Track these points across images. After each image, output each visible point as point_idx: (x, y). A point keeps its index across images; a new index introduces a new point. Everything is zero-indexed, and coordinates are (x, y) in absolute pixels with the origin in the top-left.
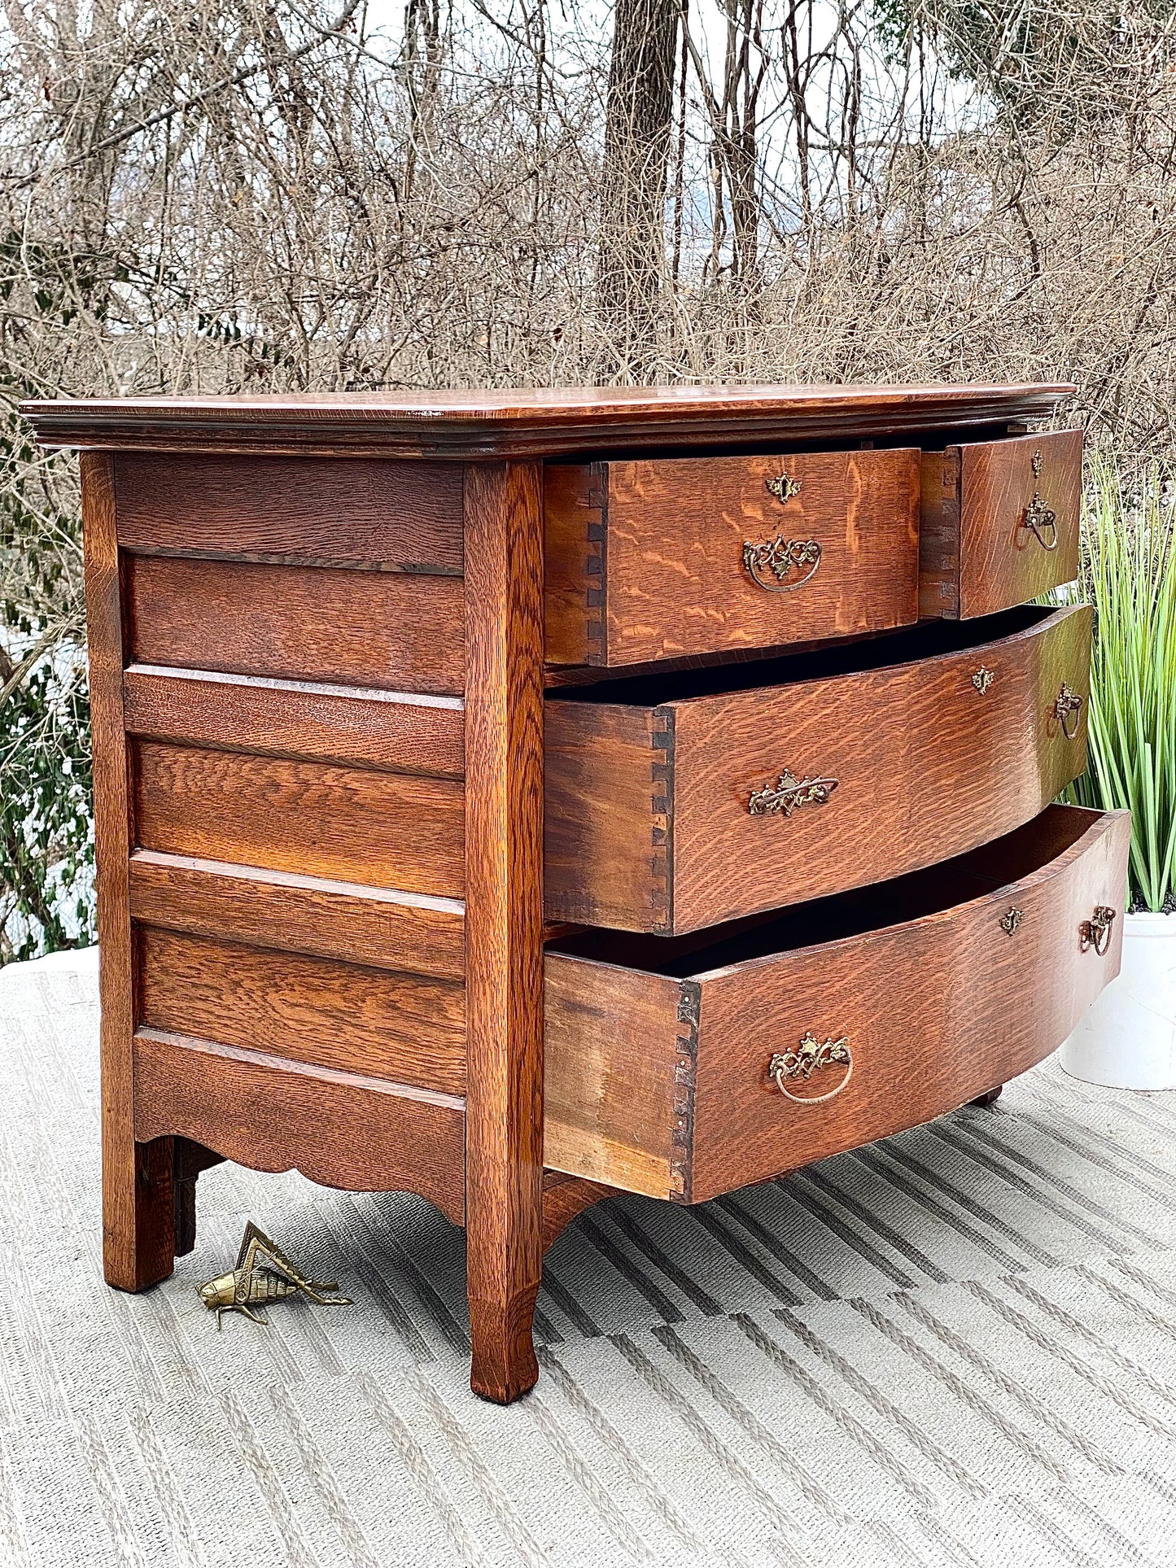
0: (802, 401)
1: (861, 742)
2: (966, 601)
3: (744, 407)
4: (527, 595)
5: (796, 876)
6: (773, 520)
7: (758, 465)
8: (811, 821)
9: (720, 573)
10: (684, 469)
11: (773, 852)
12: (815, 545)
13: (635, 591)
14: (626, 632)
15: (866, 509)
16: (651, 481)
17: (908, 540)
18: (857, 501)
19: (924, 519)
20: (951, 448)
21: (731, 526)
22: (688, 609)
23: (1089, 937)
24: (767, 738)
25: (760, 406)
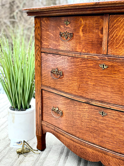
2: (110, 50)
4: (38, 37)
6: (65, 28)
13: (45, 37)
14: (44, 43)
15: (85, 28)
16: (47, 21)
18: (82, 26)
22: (53, 42)
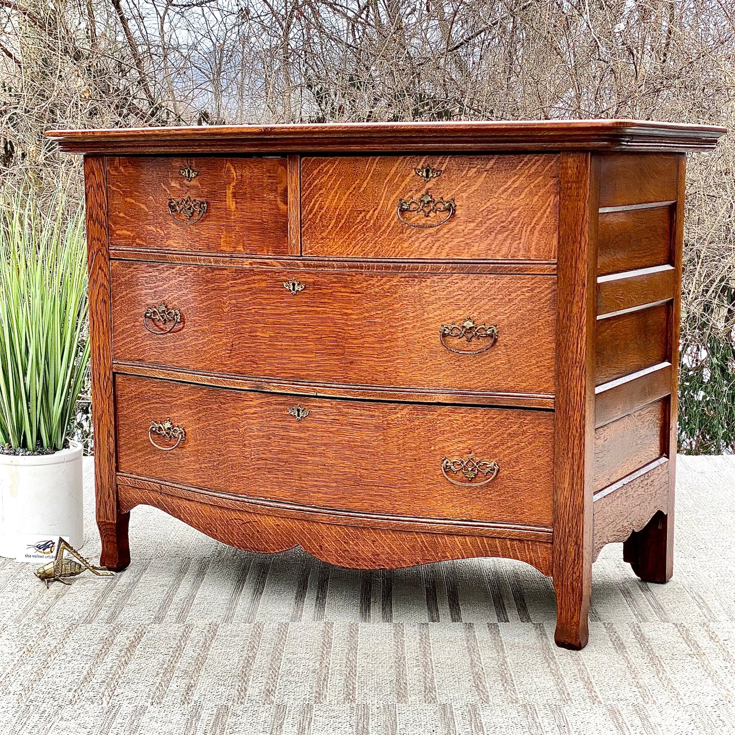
2: (308, 245)
4: (97, 214)
6: (185, 189)
7: (176, 162)
9: (161, 212)
13: (122, 215)
14: (117, 232)
15: (240, 188)
16: (127, 166)
17: (277, 208)
18: (234, 184)
21: (165, 190)
22: (148, 227)
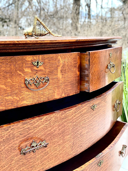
0: (43, 41)
1: (58, 129)
2: (91, 88)
3: (24, 42)
5: (38, 167)
7: (29, 58)
8: (42, 152)
9: (17, 87)
10: (3, 60)
11: (30, 163)
12: (47, 78)
15: (64, 68)
17: (76, 74)
18: (61, 66)
19: (81, 69)
20: (88, 52)
21: (20, 74)
23: (121, 154)
24: (27, 134)
25: (29, 42)
